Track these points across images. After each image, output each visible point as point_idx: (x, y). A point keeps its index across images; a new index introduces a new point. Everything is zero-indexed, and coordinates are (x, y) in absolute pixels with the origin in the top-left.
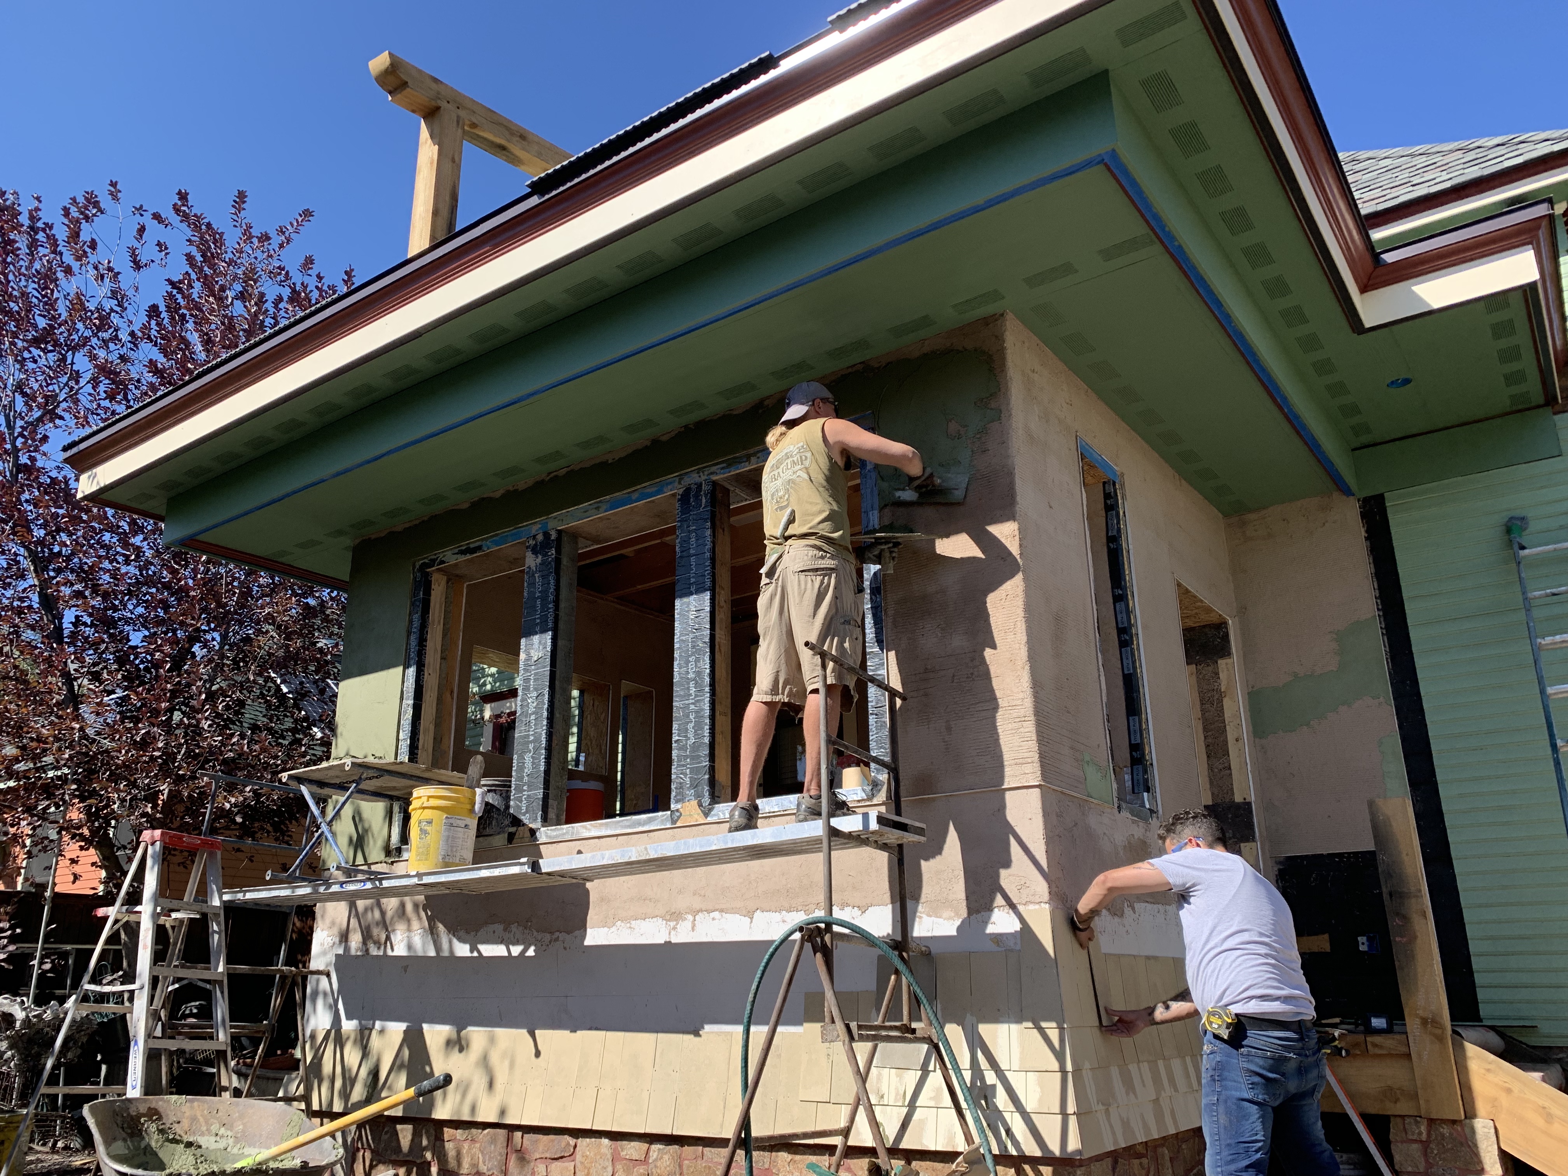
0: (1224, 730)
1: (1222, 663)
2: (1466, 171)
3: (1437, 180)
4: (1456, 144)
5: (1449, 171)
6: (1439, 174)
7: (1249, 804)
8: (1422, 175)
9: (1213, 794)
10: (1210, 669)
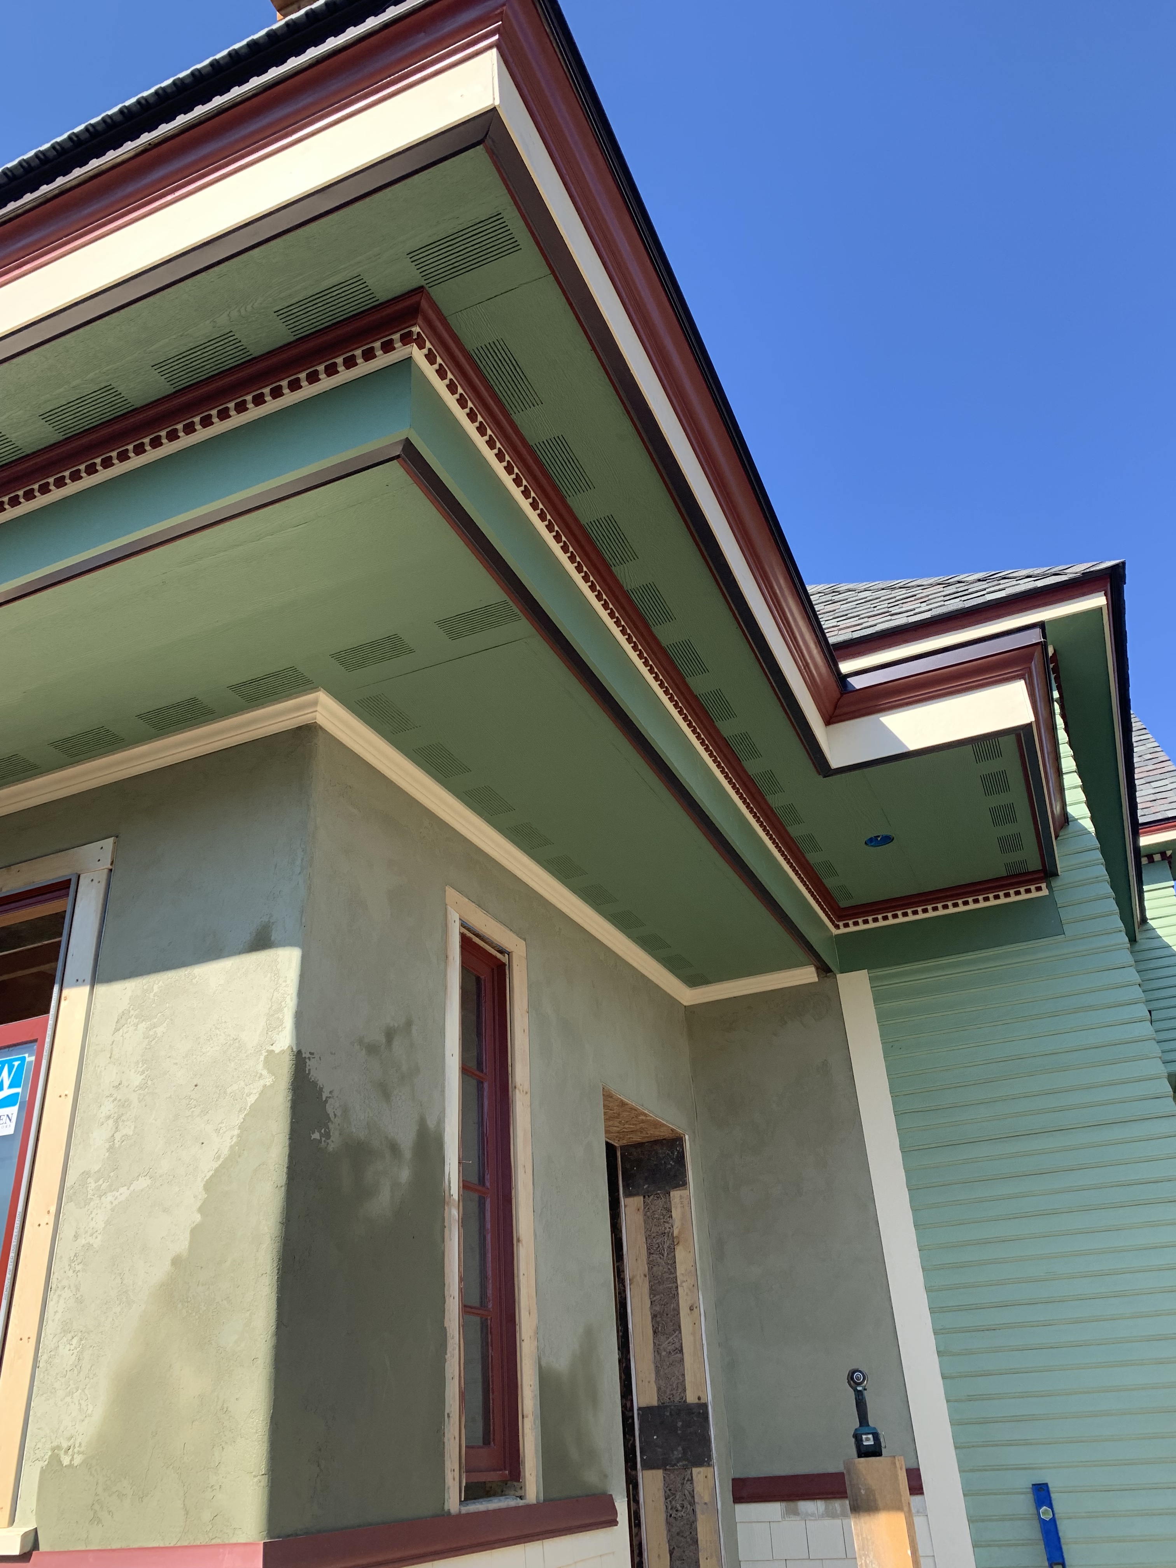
0: (676, 1296)
1: (676, 1194)
2: (946, 603)
3: (917, 611)
4: (936, 579)
5: (928, 602)
6: (919, 605)
7: (705, 1406)
8: (901, 605)
9: (659, 1389)
10: (660, 1203)
